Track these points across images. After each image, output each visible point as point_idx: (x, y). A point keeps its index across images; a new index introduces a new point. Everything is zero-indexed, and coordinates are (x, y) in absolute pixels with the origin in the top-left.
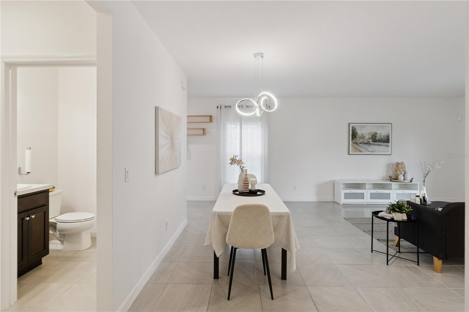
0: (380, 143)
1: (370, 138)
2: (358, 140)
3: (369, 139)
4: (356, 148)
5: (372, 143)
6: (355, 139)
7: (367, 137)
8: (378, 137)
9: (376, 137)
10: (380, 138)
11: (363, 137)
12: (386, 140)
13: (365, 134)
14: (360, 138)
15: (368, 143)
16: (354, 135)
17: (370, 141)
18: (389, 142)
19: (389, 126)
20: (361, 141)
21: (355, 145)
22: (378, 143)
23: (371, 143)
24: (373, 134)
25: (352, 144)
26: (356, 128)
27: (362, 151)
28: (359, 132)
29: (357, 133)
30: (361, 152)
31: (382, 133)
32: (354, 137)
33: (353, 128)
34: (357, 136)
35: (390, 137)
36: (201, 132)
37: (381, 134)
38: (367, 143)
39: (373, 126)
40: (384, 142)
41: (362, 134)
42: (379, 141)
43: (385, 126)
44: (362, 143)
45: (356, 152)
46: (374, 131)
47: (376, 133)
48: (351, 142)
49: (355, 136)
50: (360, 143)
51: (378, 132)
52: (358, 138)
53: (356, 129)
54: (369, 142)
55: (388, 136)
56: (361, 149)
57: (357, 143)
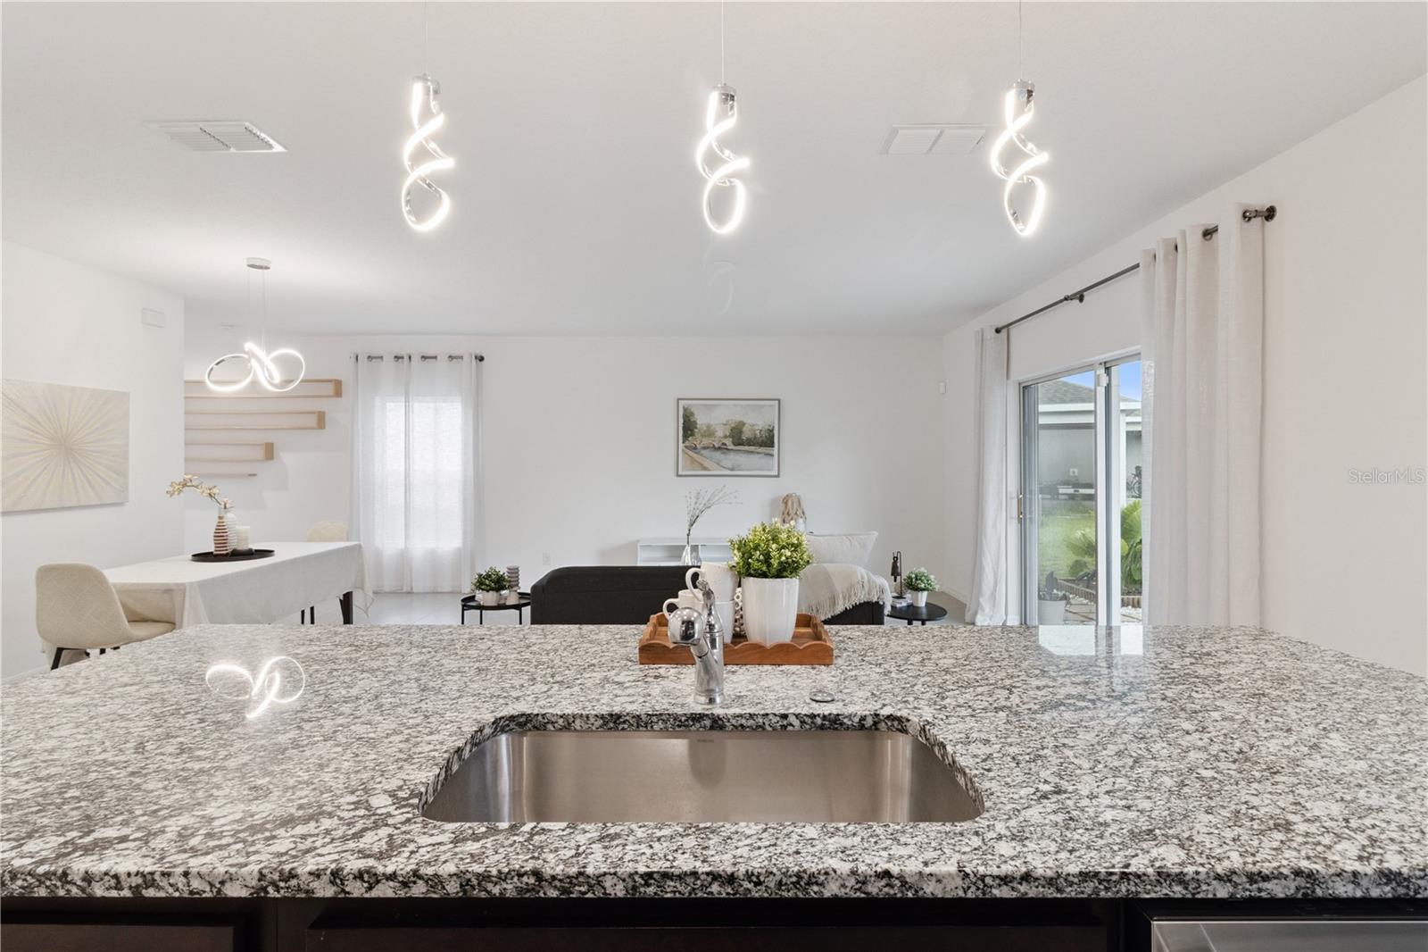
0: (752, 448)
1: (728, 434)
2: (697, 440)
3: (725, 437)
4: (693, 461)
5: (732, 447)
6: (690, 439)
7: (720, 433)
8: (746, 434)
9: (741, 432)
10: (752, 436)
11: (709, 433)
12: (767, 441)
13: (716, 424)
14: (704, 436)
15: (722, 448)
16: (689, 428)
17: (728, 442)
18: (773, 447)
19: (773, 406)
20: (706, 441)
21: (690, 453)
22: (747, 448)
23: (729, 448)
24: (733, 425)
25: (683, 450)
26: (694, 410)
27: (709, 467)
28: (701, 420)
29: (695, 422)
30: (705, 469)
31: (756, 422)
32: (689, 432)
33: (685, 410)
34: (696, 430)
35: (776, 433)
36: (313, 421)
37: (754, 425)
38: (720, 448)
39: (735, 405)
40: (761, 446)
41: (709, 427)
42: (750, 442)
43: (763, 406)
44: (708, 448)
45: (693, 469)
46: (738, 418)
47: (743, 424)
48: (681, 445)
49: (692, 431)
50: (704, 448)
51: (745, 421)
52: (698, 436)
53: (692, 414)
54: (724, 444)
55: (771, 431)
56: (707, 463)
57: (695, 448)
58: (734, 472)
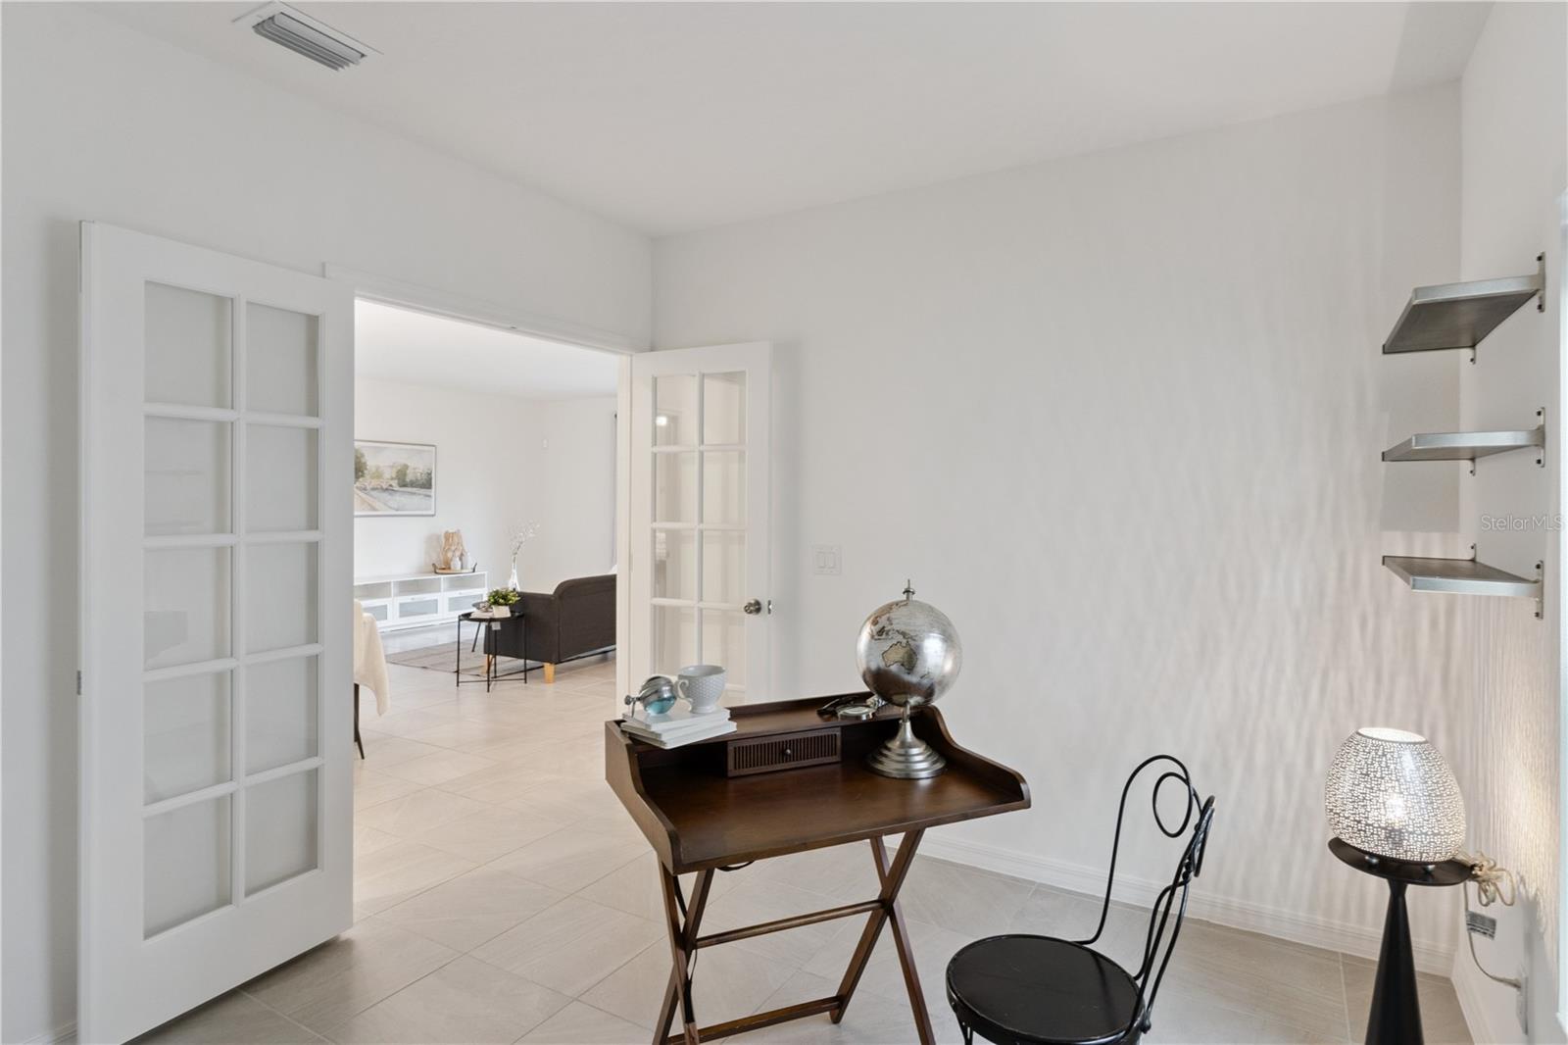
0: (414, 490)
1: (394, 476)
2: (368, 481)
3: (392, 479)
4: (363, 501)
5: (397, 488)
6: (361, 479)
7: (387, 475)
8: (410, 476)
9: (405, 475)
10: (414, 479)
11: (378, 475)
12: (426, 483)
13: (384, 466)
14: (372, 478)
15: (389, 490)
16: (360, 469)
17: (394, 483)
18: (431, 488)
19: (432, 451)
20: (375, 483)
22: (409, 489)
24: (399, 467)
26: (364, 451)
28: (371, 462)
29: (365, 463)
30: (374, 509)
31: (417, 467)
32: (360, 473)
33: (355, 450)
34: (365, 472)
35: (433, 475)
37: (415, 469)
38: (387, 489)
39: (400, 449)
40: (421, 488)
41: (378, 468)
42: (413, 484)
43: (424, 451)
44: (377, 489)
46: (403, 461)
47: (406, 467)
49: (362, 472)
50: (373, 489)
51: (409, 465)
52: (367, 477)
53: (362, 455)
54: (391, 486)
55: (430, 474)
56: (377, 504)
57: (365, 489)
58: (398, 514)
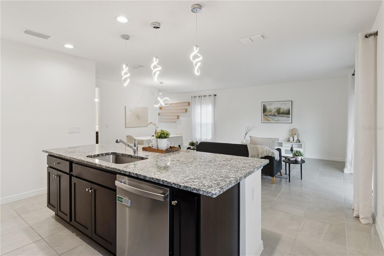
0: (283, 115)
2: (267, 113)
3: (275, 112)
4: (266, 119)
5: (277, 115)
6: (265, 113)
7: (273, 111)
8: (281, 111)
9: (280, 111)
10: (283, 112)
11: (271, 111)
12: (288, 113)
13: (272, 109)
14: (269, 112)
15: (274, 115)
16: (265, 110)
17: (276, 113)
18: (290, 115)
19: (289, 103)
20: (269, 113)
21: (265, 116)
22: (281, 115)
23: (276, 115)
24: (277, 109)
25: (263, 116)
26: (266, 105)
27: (270, 120)
28: (268, 108)
29: (266, 108)
31: (284, 108)
32: (265, 111)
33: (264, 105)
34: (267, 110)
35: (291, 110)
36: (185, 111)
37: (284, 109)
38: (273, 115)
39: (278, 103)
40: (286, 114)
41: (270, 109)
42: (282, 113)
43: (287, 103)
44: (270, 115)
45: (266, 121)
46: (279, 107)
47: (280, 108)
48: (263, 115)
49: (266, 111)
50: (269, 115)
51: (281, 108)
52: (267, 112)
53: (266, 106)
54: (275, 114)
55: (289, 110)
56: (270, 119)
57: (266, 115)
58: (278, 122)
